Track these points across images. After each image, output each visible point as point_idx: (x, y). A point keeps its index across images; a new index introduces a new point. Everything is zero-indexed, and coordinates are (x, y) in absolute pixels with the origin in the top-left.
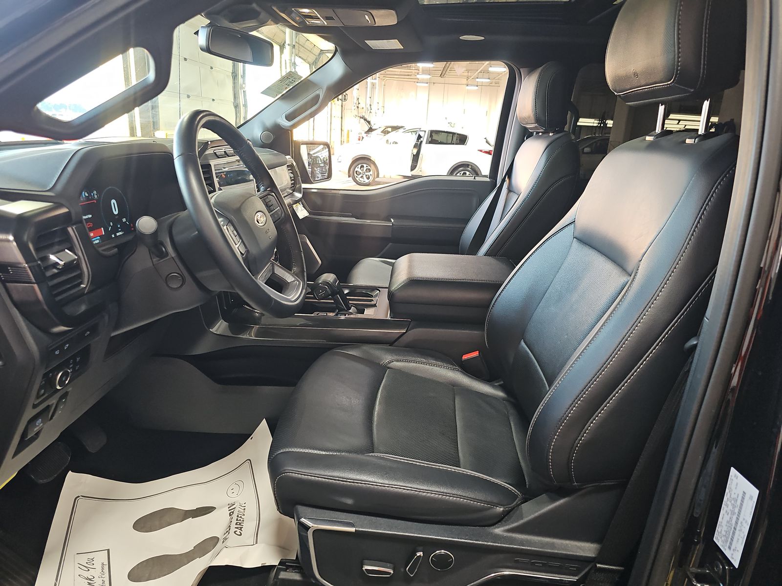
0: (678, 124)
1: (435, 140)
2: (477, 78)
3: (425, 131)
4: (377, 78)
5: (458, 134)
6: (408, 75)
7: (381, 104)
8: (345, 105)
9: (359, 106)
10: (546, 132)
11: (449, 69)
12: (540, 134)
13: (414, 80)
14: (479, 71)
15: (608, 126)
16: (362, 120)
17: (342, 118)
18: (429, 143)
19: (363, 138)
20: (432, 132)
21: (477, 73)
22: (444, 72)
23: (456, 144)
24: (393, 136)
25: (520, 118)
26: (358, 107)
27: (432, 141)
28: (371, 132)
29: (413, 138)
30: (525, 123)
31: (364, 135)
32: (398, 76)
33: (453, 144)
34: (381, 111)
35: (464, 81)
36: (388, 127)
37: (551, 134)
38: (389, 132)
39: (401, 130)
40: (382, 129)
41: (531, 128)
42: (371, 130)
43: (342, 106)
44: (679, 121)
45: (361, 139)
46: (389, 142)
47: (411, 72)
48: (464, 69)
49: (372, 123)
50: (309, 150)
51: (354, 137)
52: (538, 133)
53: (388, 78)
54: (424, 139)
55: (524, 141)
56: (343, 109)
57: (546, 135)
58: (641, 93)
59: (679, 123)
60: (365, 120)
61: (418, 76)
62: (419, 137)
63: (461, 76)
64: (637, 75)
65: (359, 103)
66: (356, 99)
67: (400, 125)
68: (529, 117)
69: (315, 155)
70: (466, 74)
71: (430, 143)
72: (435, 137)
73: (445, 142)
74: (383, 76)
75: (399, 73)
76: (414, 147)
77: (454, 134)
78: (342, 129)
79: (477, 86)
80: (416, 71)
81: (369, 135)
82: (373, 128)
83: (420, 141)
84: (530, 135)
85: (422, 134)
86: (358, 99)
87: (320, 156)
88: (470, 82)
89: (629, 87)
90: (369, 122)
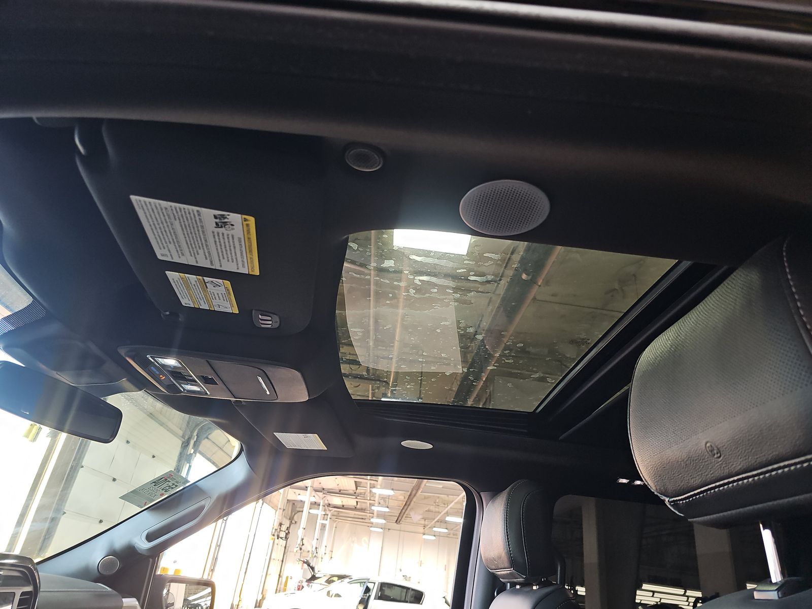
0: (653, 596)
1: (386, 596)
2: (435, 527)
3: (375, 583)
4: (329, 519)
5: (413, 590)
6: (362, 519)
7: (329, 549)
8: (289, 547)
9: (303, 547)
10: (526, 584)
11: (404, 516)
12: (518, 587)
13: (369, 525)
14: (436, 520)
15: (579, 593)
16: (305, 566)
17: (283, 561)
18: (378, 599)
19: (303, 587)
20: (383, 585)
21: (434, 522)
22: (400, 518)
23: (411, 602)
24: (337, 587)
25: (487, 560)
26: (301, 549)
27: (382, 597)
28: (314, 580)
29: (359, 591)
30: (493, 567)
31: (305, 584)
32: (351, 519)
33: (407, 602)
34: (328, 556)
35: (421, 530)
36: (333, 576)
37: (535, 588)
38: (333, 581)
39: (347, 580)
40: (326, 578)
41: (504, 576)
42: (314, 578)
43: (285, 547)
44: (654, 592)
45: (300, 588)
46: (331, 595)
47: (366, 516)
48: (420, 517)
49: (316, 571)
50: (188, 593)
51: (292, 585)
52: (513, 585)
53: (340, 520)
54: (373, 594)
55: (493, 598)
56: (286, 551)
57: (527, 589)
58: (729, 490)
59: (653, 594)
60: (309, 565)
61: (372, 520)
62: (368, 590)
63: (417, 524)
64: (719, 452)
65: (303, 545)
66: (300, 539)
67: (347, 574)
68: (500, 557)
69: (196, 602)
70: (423, 522)
71: (380, 598)
72: (388, 592)
73: (399, 599)
74: (336, 517)
75: (352, 516)
76: (359, 603)
77: (408, 589)
78: (280, 575)
79: (435, 536)
80: (370, 515)
81: (311, 584)
82: (316, 576)
83: (368, 595)
84: (502, 589)
85: (371, 586)
86: (303, 539)
87: (203, 604)
88: (427, 531)
89: (698, 481)
90: (313, 568)
